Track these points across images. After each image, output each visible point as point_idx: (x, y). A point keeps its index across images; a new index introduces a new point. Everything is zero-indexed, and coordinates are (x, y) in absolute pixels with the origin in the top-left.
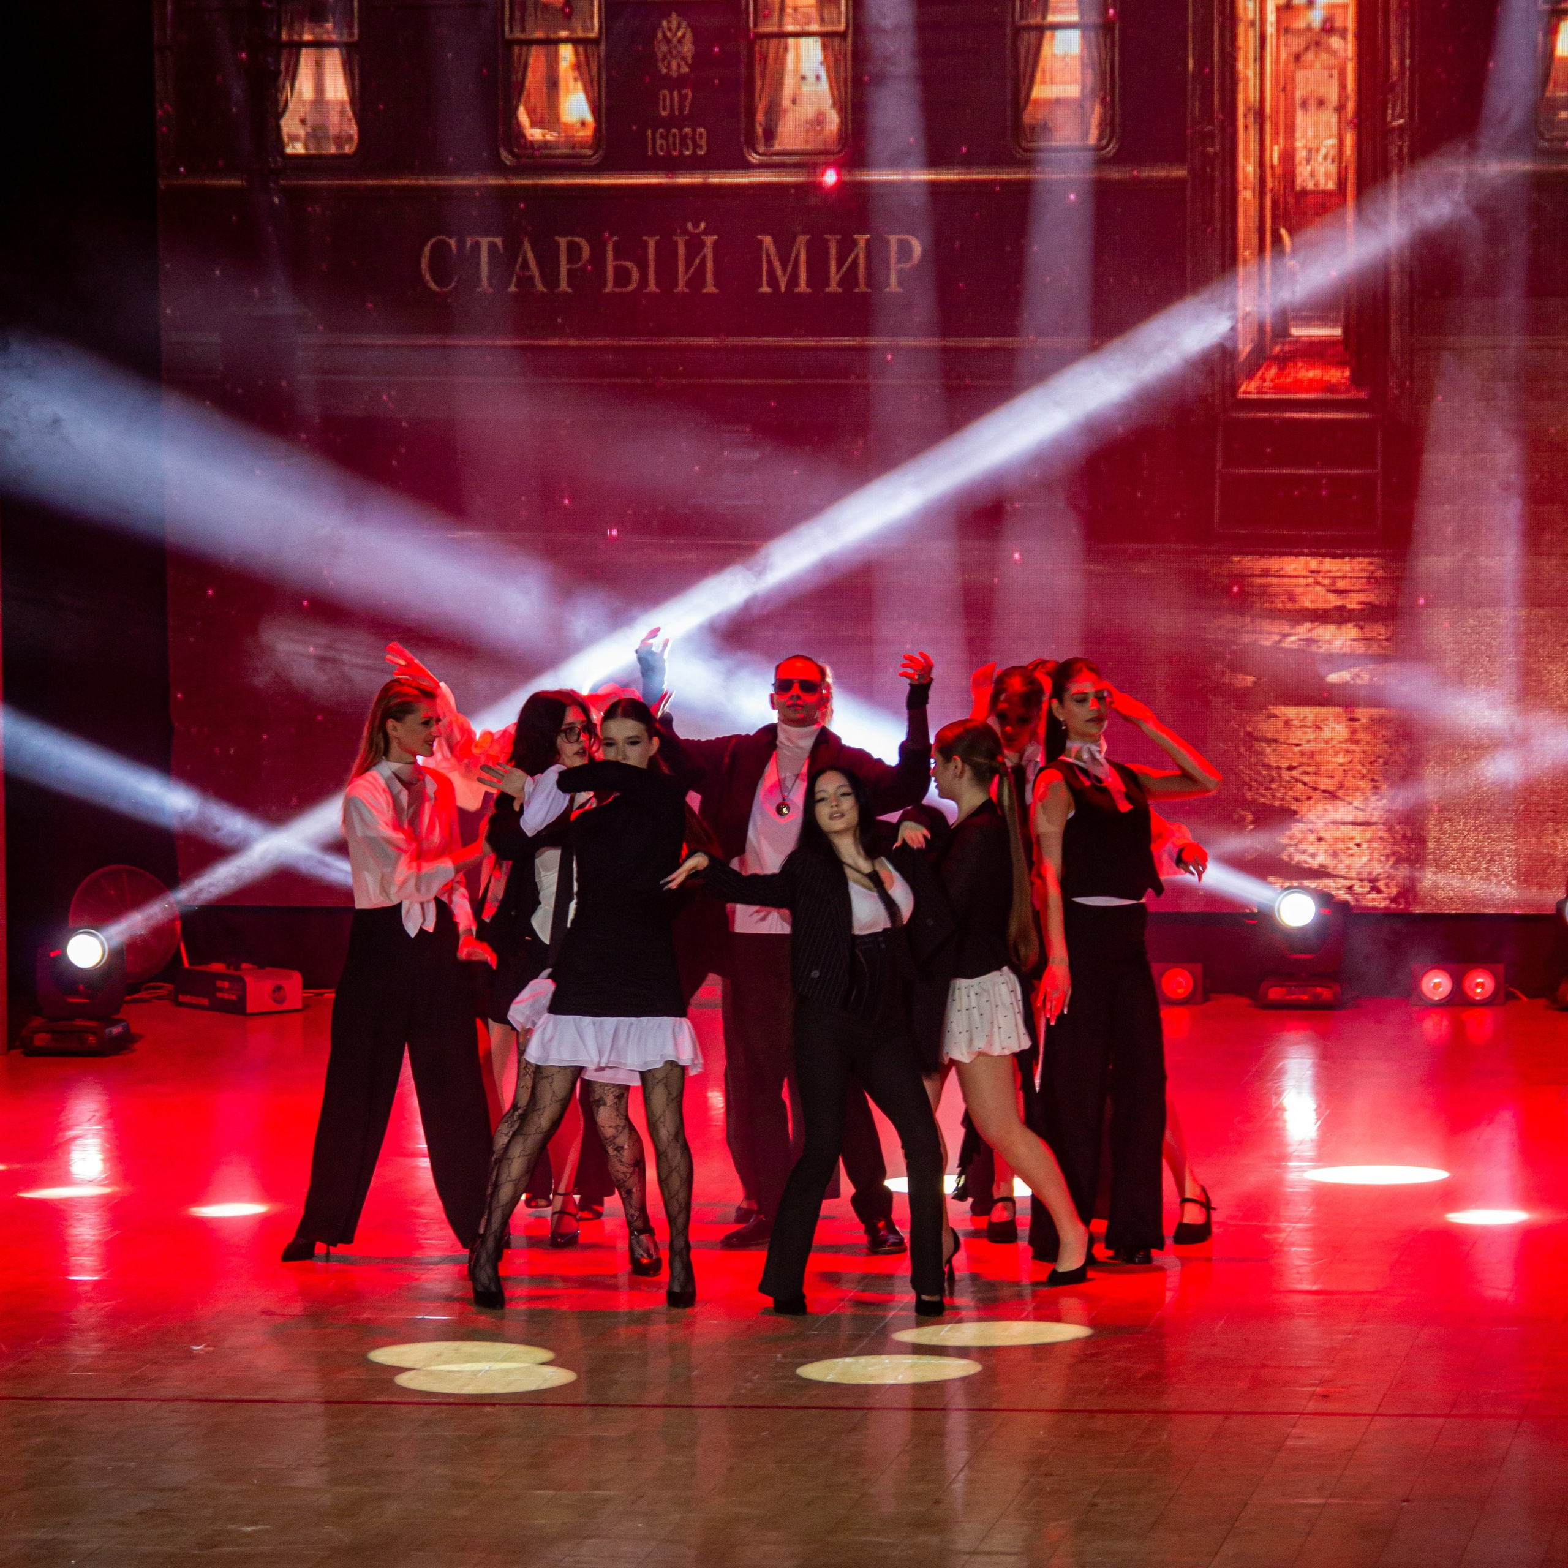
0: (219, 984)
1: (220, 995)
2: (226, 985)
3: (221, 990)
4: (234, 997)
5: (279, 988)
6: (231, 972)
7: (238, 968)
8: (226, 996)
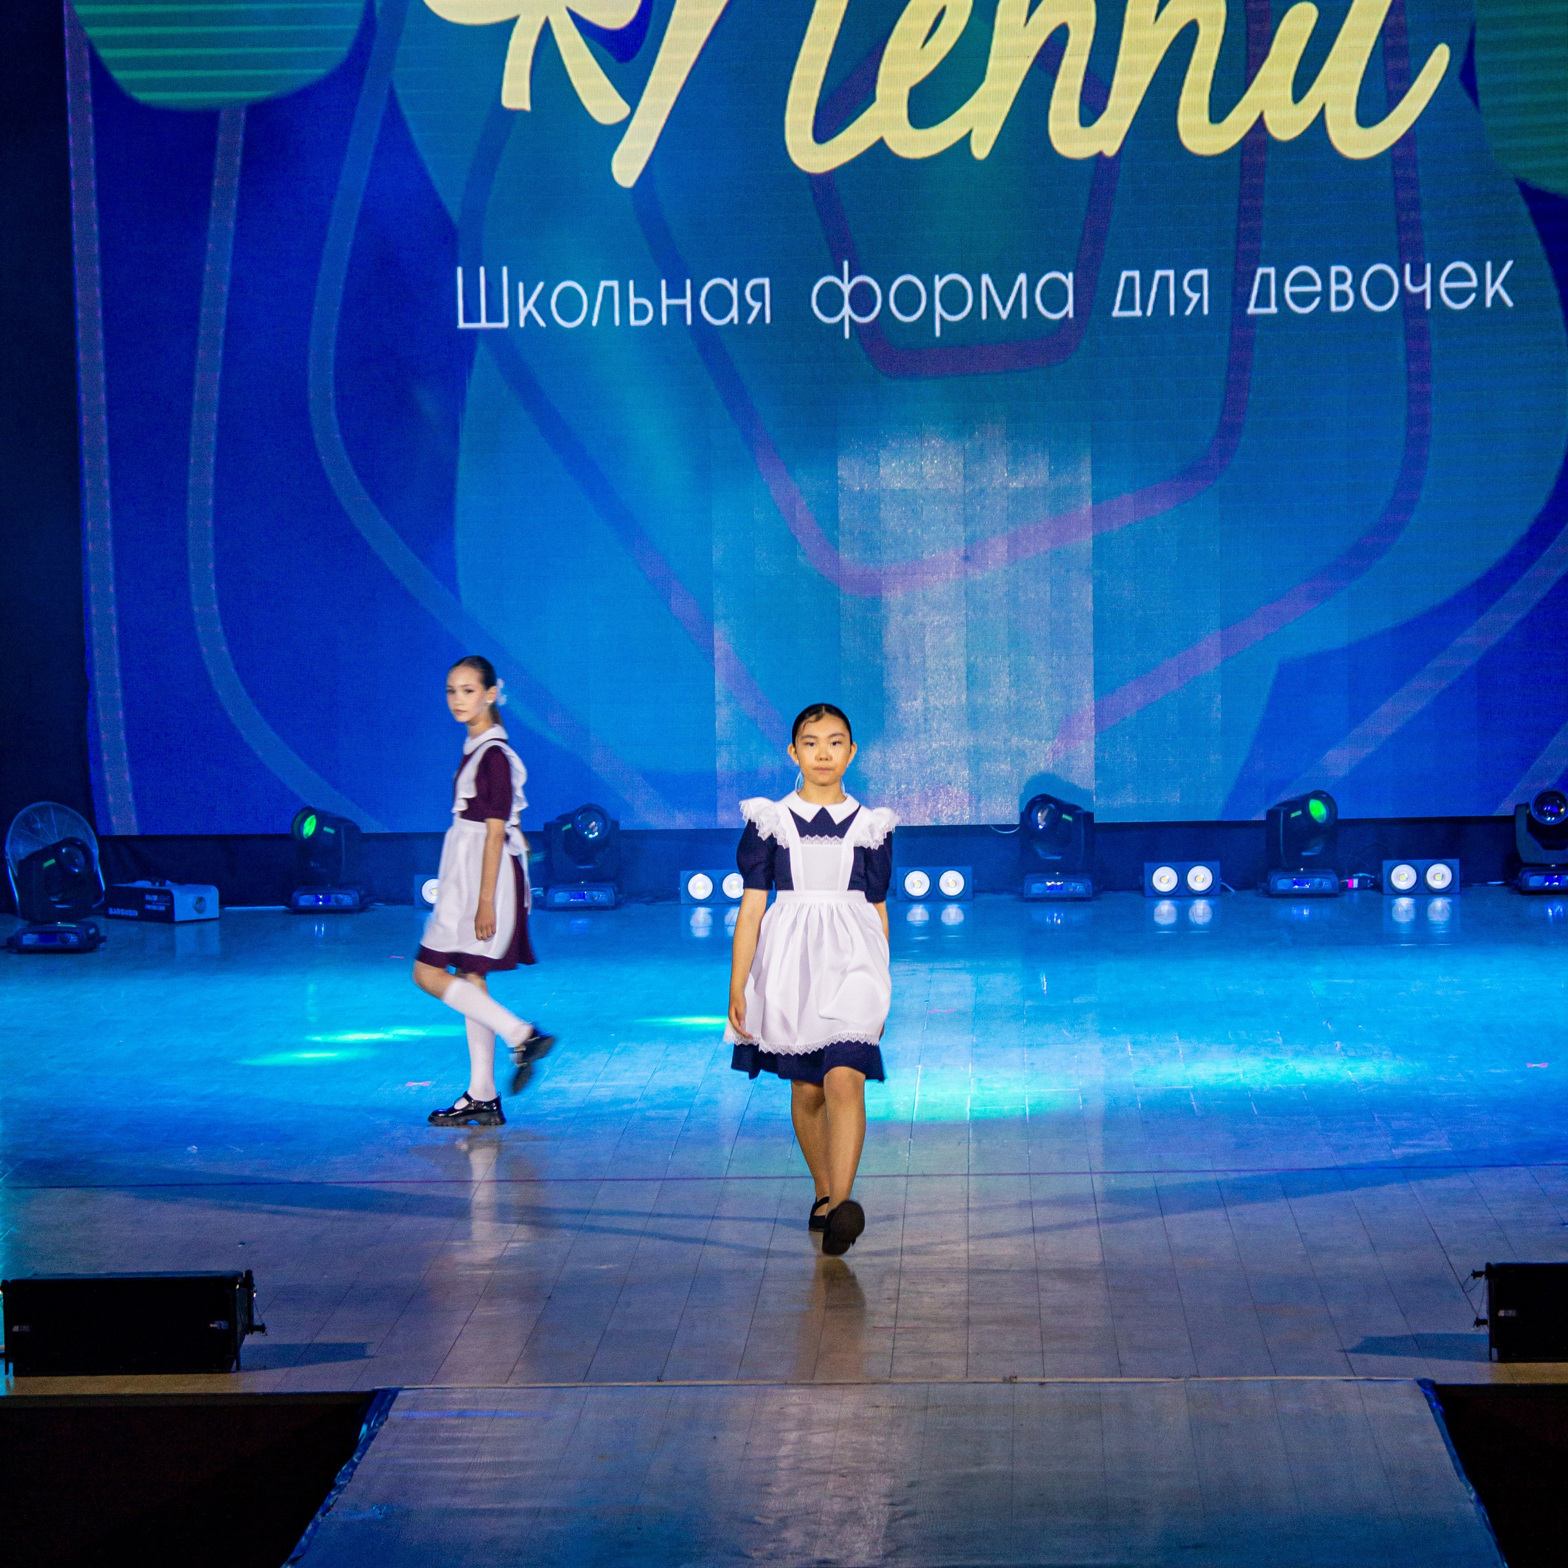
0: (148, 897)
1: (149, 907)
2: (155, 898)
3: (150, 903)
4: (163, 908)
5: (201, 899)
6: (157, 886)
7: (162, 884)
8: (154, 908)
